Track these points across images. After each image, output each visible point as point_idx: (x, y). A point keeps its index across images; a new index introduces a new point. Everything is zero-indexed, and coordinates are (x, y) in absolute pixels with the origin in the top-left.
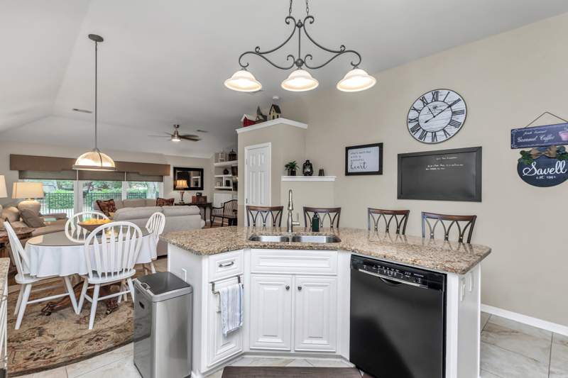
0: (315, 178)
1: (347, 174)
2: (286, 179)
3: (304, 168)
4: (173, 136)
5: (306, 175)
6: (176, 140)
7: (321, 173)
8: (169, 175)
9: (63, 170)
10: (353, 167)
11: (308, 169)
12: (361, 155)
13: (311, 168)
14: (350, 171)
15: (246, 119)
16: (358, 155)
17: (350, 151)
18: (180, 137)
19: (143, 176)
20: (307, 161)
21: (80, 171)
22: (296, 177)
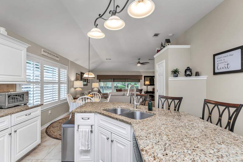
0: (193, 78)
1: (215, 73)
2: (171, 79)
3: (186, 72)
4: (138, 63)
5: (186, 76)
6: (139, 65)
7: (197, 74)
8: (142, 79)
9: (109, 79)
10: (219, 68)
11: (188, 72)
12: (225, 58)
13: (191, 72)
14: (216, 71)
15: (158, 50)
16: (222, 59)
17: (216, 57)
18: (142, 64)
19: (133, 80)
20: (188, 67)
21: (113, 79)
22: (178, 77)
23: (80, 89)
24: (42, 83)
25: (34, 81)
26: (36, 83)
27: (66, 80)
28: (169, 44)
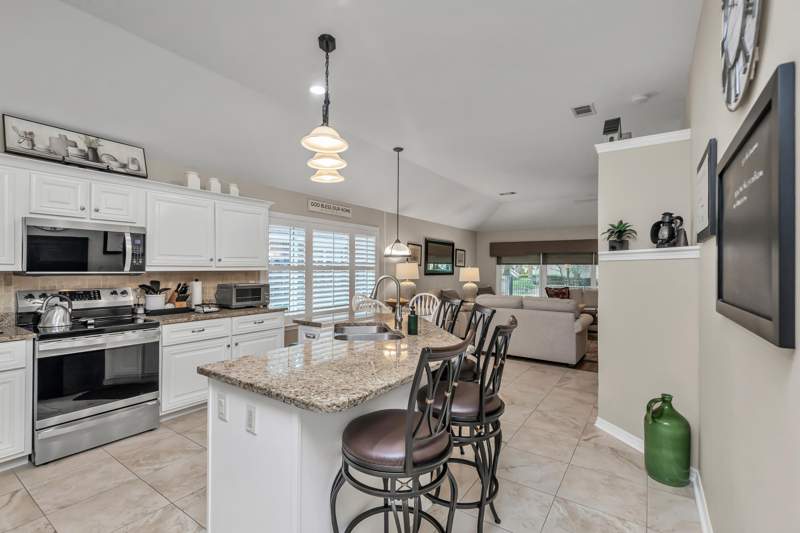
3: (655, 231)
5: (659, 246)
20: (665, 214)
21: (544, 255)
22: (630, 251)
23: (412, 284)
24: (308, 268)
25: (296, 265)
26: (299, 268)
27: (373, 261)
28: (616, 135)
